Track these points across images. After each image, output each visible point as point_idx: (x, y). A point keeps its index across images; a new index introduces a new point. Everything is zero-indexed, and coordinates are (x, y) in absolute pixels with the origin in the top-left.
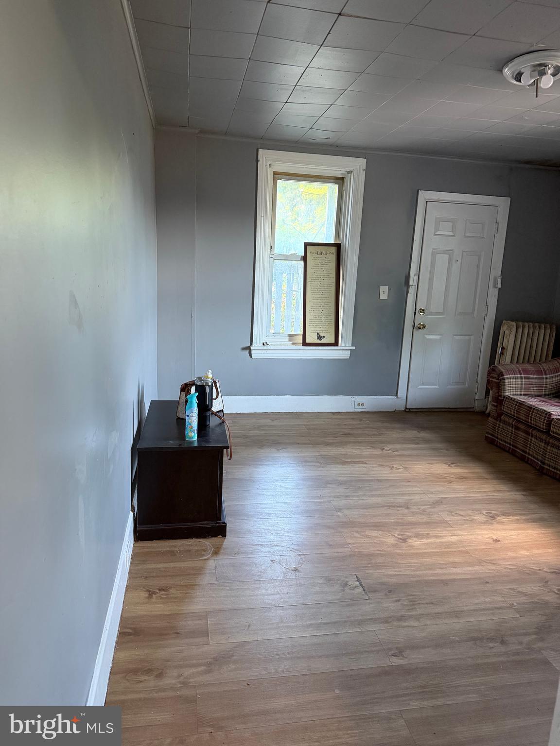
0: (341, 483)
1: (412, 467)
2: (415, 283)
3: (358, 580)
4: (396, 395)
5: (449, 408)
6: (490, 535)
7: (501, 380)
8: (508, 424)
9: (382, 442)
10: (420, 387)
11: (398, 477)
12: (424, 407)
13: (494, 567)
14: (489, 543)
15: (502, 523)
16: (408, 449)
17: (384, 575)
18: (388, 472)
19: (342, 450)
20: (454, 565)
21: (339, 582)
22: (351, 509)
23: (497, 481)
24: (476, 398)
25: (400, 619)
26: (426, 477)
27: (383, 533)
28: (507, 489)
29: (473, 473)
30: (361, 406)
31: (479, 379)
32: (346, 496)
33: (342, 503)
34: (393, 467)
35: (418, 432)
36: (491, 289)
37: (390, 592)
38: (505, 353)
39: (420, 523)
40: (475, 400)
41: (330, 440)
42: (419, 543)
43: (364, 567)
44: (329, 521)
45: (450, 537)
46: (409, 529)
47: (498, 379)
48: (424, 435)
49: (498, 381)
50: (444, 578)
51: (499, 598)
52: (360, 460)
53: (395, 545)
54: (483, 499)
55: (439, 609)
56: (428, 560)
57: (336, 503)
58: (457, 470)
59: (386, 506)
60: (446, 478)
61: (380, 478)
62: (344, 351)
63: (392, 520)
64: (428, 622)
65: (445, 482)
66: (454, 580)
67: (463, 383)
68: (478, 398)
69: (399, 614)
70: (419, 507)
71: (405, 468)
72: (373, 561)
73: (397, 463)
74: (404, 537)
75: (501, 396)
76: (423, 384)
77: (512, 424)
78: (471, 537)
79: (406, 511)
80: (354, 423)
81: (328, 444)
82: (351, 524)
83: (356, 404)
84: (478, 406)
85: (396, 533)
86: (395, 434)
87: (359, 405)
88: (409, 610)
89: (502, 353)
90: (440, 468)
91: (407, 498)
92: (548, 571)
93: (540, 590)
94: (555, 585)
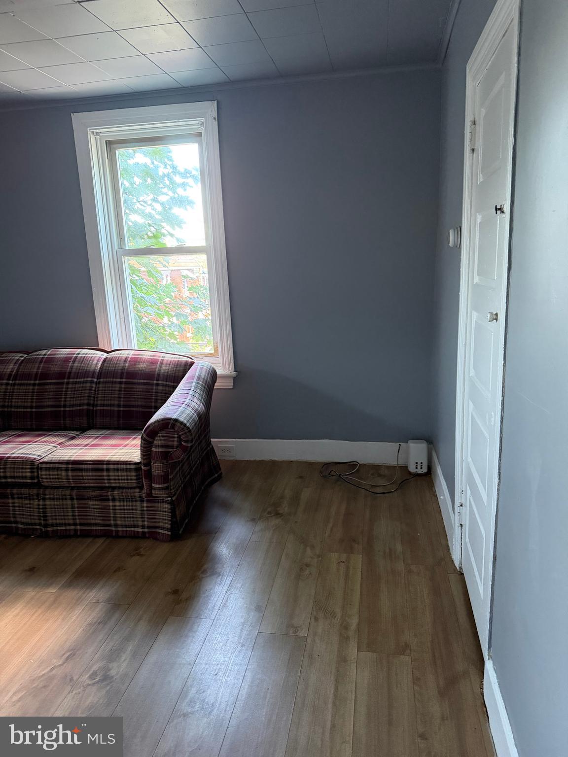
92: (61, 662)
93: (74, 698)
94: (81, 675)
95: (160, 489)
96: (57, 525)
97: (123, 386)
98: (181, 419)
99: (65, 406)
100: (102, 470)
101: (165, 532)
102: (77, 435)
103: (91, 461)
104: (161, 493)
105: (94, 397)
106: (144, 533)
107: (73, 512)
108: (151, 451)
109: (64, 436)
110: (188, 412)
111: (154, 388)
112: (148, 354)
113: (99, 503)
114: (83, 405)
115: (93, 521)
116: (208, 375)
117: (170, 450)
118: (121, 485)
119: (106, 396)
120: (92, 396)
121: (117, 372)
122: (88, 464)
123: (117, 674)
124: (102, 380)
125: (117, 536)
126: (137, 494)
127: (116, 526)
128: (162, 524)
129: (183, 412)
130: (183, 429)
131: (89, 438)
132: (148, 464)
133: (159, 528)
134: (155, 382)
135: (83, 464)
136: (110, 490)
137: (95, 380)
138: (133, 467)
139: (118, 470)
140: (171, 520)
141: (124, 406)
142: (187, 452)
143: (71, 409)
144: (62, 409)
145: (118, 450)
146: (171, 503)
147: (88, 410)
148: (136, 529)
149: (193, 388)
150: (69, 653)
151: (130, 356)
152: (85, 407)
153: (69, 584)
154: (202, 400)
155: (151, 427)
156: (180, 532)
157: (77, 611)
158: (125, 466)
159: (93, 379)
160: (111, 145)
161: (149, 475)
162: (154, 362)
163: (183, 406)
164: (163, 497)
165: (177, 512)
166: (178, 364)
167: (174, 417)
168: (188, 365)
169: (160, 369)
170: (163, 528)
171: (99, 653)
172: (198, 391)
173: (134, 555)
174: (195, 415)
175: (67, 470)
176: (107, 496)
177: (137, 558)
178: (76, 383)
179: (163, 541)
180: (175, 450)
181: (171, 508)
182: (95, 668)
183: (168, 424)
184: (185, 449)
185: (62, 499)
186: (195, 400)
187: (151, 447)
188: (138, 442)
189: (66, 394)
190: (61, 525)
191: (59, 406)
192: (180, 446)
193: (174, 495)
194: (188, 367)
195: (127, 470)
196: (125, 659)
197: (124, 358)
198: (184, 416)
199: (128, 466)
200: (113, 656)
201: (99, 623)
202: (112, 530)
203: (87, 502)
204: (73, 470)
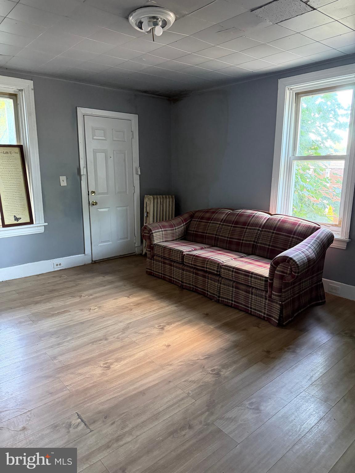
0: (52, 334)
1: (104, 305)
2: (85, 173)
3: (79, 417)
4: (84, 253)
5: (120, 256)
6: (164, 343)
7: (151, 234)
8: (159, 261)
9: (79, 291)
10: (100, 245)
11: (95, 316)
12: (104, 258)
13: (171, 368)
14: (164, 350)
15: (168, 331)
16: (99, 292)
17: (99, 404)
18: (88, 314)
19: (50, 305)
20: (146, 375)
21: (63, 425)
22: (64, 354)
23: (159, 300)
24: (136, 246)
25: (118, 439)
26: (115, 311)
27: (91, 367)
28: (166, 305)
29: (144, 299)
30: (59, 266)
31: (136, 234)
32: (59, 344)
33: (56, 351)
34: (90, 309)
35: (104, 277)
36: (135, 175)
37: (106, 418)
38: (149, 216)
39: (117, 349)
40: (135, 247)
41: (38, 298)
42: (119, 366)
43: (81, 403)
44: (47, 371)
45: (139, 354)
46: (110, 357)
47: (149, 234)
48: (108, 278)
49: (148, 235)
50: (141, 389)
51: (179, 392)
52: (65, 310)
53: (103, 374)
54: (153, 316)
55: (144, 418)
56: (128, 378)
57: (50, 352)
58: (134, 299)
59: (90, 343)
60: (128, 308)
61: (82, 321)
62: (38, 227)
63: (96, 353)
64: (138, 433)
65: (127, 311)
66: (149, 388)
67: (127, 238)
68: (137, 246)
69: (116, 435)
70: (114, 336)
71: (100, 307)
72: (88, 395)
73: (93, 305)
74: (108, 364)
75: (152, 244)
76: (102, 242)
77: (161, 261)
78: (153, 348)
79: (106, 342)
80: (55, 280)
81: (37, 303)
82: (66, 368)
83: (55, 265)
84: (137, 251)
85: (101, 364)
86: (88, 282)
87: (57, 265)
88: (122, 429)
89: (147, 216)
90: (123, 300)
91: (104, 331)
92: (202, 358)
93: (201, 375)
94: (208, 368)
95: (276, 295)
96: (224, 298)
97: (274, 235)
98: (295, 259)
99: (243, 240)
100: (248, 276)
101: (275, 320)
102: (245, 256)
103: (244, 270)
104: (276, 298)
105: (258, 238)
106: (264, 317)
107: (232, 294)
108: (275, 273)
109: (239, 255)
110: (301, 255)
111: (291, 239)
112: (293, 219)
113: (245, 293)
114: (251, 241)
115: (240, 302)
116: (325, 237)
117: (285, 275)
118: (257, 287)
119: (264, 238)
120: (257, 237)
121: (273, 226)
122: (243, 271)
123: (223, 375)
124: (264, 229)
125: (251, 314)
126: (264, 294)
127: (251, 308)
128: (275, 316)
129: (297, 255)
130: (294, 264)
131: (249, 259)
132: (272, 280)
133: (272, 317)
134: (292, 236)
135: (240, 270)
136: (251, 288)
137: (261, 229)
138: (264, 279)
139: (256, 278)
140: (279, 315)
141: (272, 246)
142: (294, 279)
143: (246, 242)
144: (241, 241)
145: (260, 268)
146: (281, 305)
147: (253, 244)
148: (261, 314)
149: (311, 243)
150: (207, 356)
151: (282, 219)
152: (252, 243)
153: (220, 328)
154: (315, 251)
155: (277, 259)
156: (284, 324)
157: (219, 340)
158: (260, 277)
159: (260, 228)
160: (298, 95)
161: (271, 285)
162: (294, 224)
163: (300, 252)
164: (277, 300)
165: (284, 312)
166: (309, 227)
167: (291, 256)
168: (315, 229)
169: (297, 229)
170: (275, 318)
171: (220, 362)
172: (314, 245)
173: (255, 326)
174: (306, 258)
175: (233, 271)
176: (249, 291)
177: (256, 328)
178: (251, 229)
179: (273, 325)
180: (288, 275)
181: (280, 308)
182: (216, 367)
183: (286, 259)
184: (293, 277)
185: (229, 286)
186: (310, 250)
187: (275, 270)
188: (269, 266)
189: (245, 234)
190: (226, 299)
191: (240, 240)
192: (291, 274)
193: (284, 301)
194: (315, 230)
195: (260, 280)
196: (230, 371)
197: (278, 220)
198: (297, 257)
199: (262, 278)
200: (225, 366)
201: (225, 350)
202: (249, 310)
203: (239, 291)
204: (235, 272)
